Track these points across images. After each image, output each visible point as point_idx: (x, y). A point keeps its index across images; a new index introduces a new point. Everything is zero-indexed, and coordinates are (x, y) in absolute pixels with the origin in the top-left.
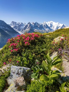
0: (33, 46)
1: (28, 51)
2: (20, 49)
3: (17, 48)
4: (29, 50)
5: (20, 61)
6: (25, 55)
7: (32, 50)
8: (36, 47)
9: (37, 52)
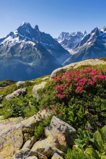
0: (90, 95)
1: (79, 101)
2: (67, 96)
3: (64, 94)
4: (81, 102)
5: (64, 113)
6: (72, 107)
7: (86, 102)
8: (94, 99)
9: (95, 109)
